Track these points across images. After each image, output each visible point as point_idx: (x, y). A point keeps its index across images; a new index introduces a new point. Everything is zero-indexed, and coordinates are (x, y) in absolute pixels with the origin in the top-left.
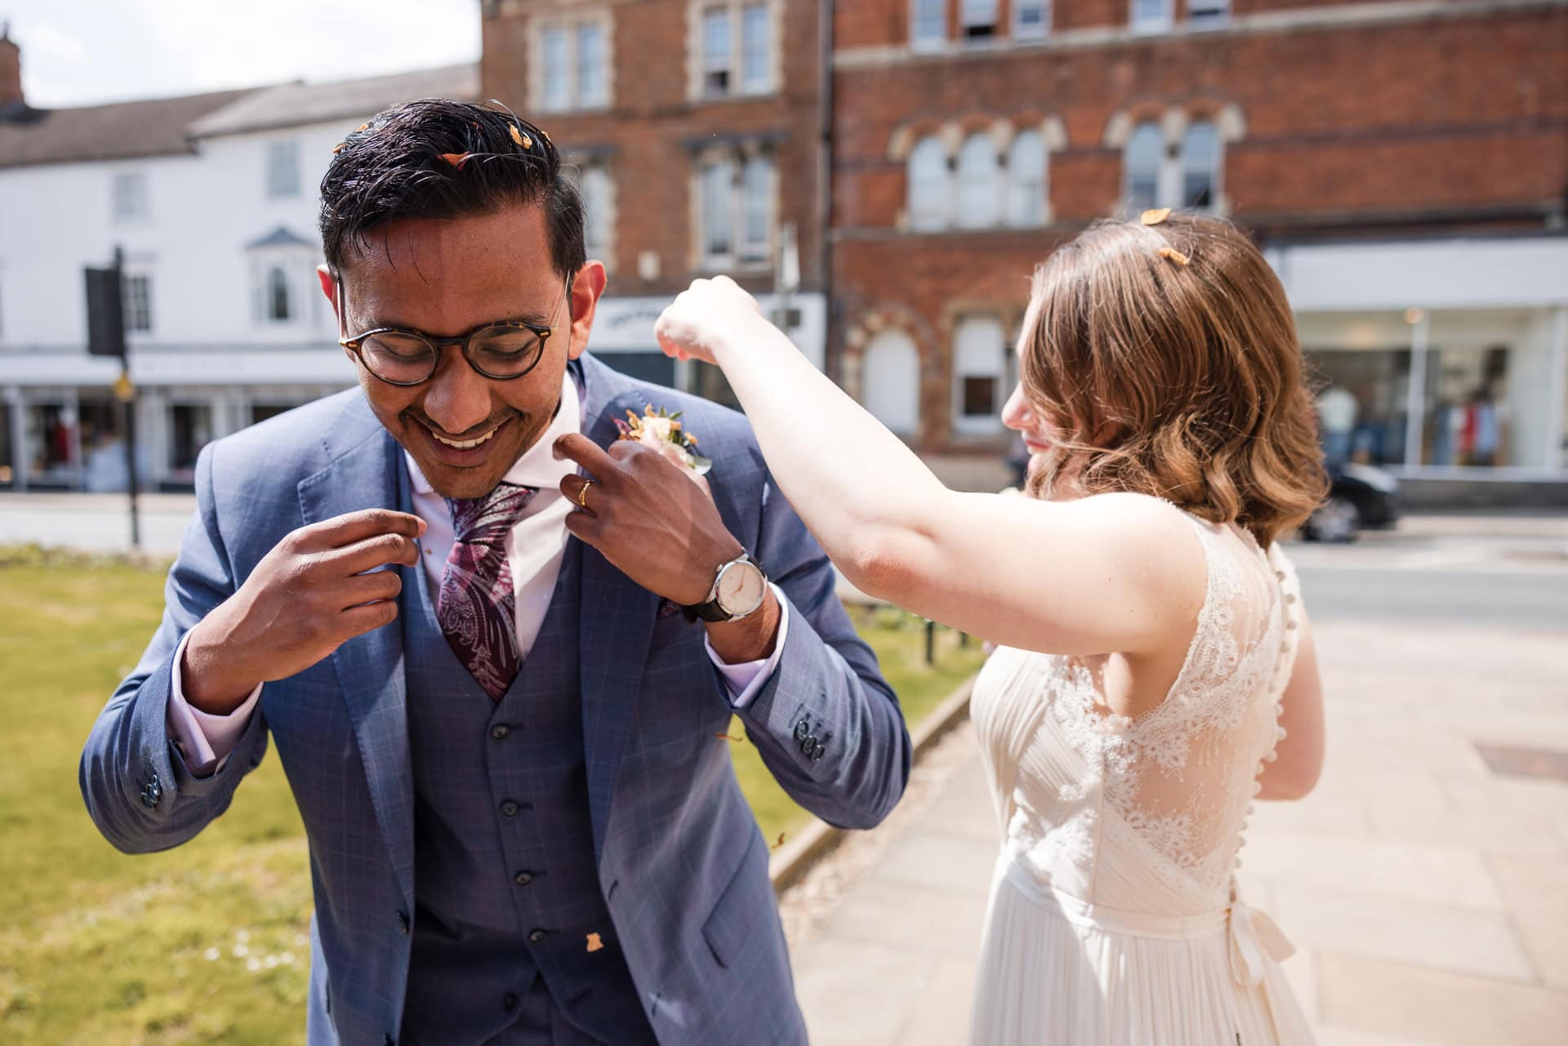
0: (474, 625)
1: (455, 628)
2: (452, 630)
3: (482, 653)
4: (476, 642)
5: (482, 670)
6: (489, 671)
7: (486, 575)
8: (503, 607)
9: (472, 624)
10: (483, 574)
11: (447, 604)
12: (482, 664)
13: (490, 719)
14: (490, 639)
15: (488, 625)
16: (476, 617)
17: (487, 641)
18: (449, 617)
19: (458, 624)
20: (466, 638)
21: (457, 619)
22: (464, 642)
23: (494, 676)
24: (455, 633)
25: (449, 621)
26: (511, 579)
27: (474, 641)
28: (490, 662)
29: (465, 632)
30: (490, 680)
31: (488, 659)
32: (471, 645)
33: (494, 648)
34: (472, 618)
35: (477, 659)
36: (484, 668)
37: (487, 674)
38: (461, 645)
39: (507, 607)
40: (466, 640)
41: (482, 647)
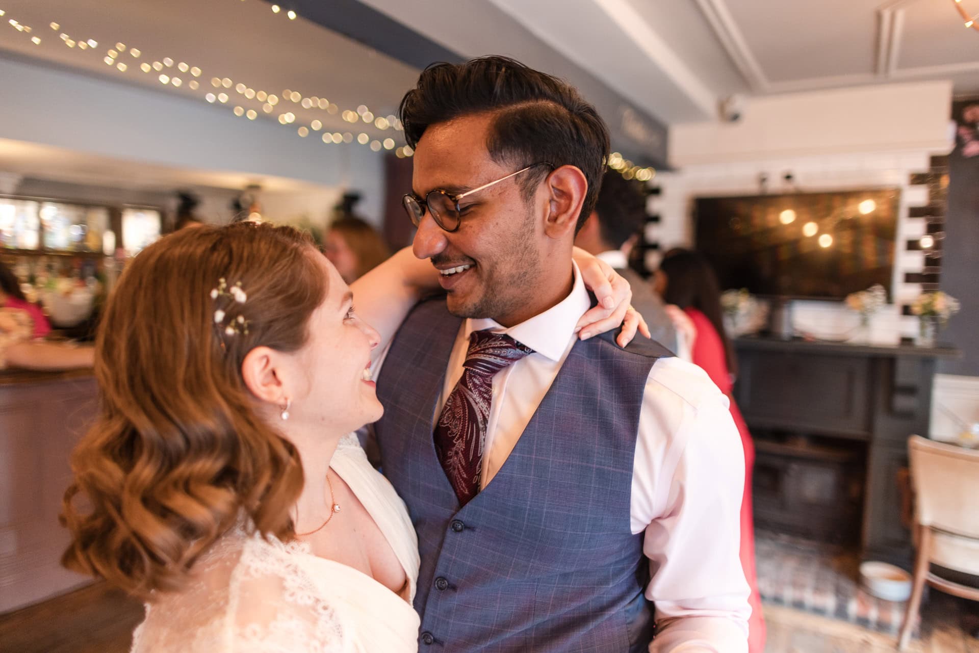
0: (460, 423)
1: (447, 423)
2: (445, 424)
3: (459, 445)
4: (458, 436)
5: (456, 458)
6: (460, 461)
7: (472, 389)
8: (481, 414)
9: (458, 423)
10: (471, 388)
11: (449, 406)
12: (457, 453)
13: (453, 515)
14: (467, 435)
15: (468, 425)
16: (462, 418)
17: (465, 437)
18: (446, 415)
19: (451, 420)
20: (452, 431)
21: (451, 417)
22: (450, 434)
23: (462, 465)
24: (447, 426)
25: (445, 417)
26: (490, 396)
27: (457, 434)
28: (462, 454)
29: (453, 427)
30: (458, 469)
31: (462, 452)
32: (454, 437)
33: (468, 443)
34: (460, 419)
35: (454, 449)
36: (457, 457)
37: (458, 462)
38: (447, 436)
39: (483, 415)
40: (452, 433)
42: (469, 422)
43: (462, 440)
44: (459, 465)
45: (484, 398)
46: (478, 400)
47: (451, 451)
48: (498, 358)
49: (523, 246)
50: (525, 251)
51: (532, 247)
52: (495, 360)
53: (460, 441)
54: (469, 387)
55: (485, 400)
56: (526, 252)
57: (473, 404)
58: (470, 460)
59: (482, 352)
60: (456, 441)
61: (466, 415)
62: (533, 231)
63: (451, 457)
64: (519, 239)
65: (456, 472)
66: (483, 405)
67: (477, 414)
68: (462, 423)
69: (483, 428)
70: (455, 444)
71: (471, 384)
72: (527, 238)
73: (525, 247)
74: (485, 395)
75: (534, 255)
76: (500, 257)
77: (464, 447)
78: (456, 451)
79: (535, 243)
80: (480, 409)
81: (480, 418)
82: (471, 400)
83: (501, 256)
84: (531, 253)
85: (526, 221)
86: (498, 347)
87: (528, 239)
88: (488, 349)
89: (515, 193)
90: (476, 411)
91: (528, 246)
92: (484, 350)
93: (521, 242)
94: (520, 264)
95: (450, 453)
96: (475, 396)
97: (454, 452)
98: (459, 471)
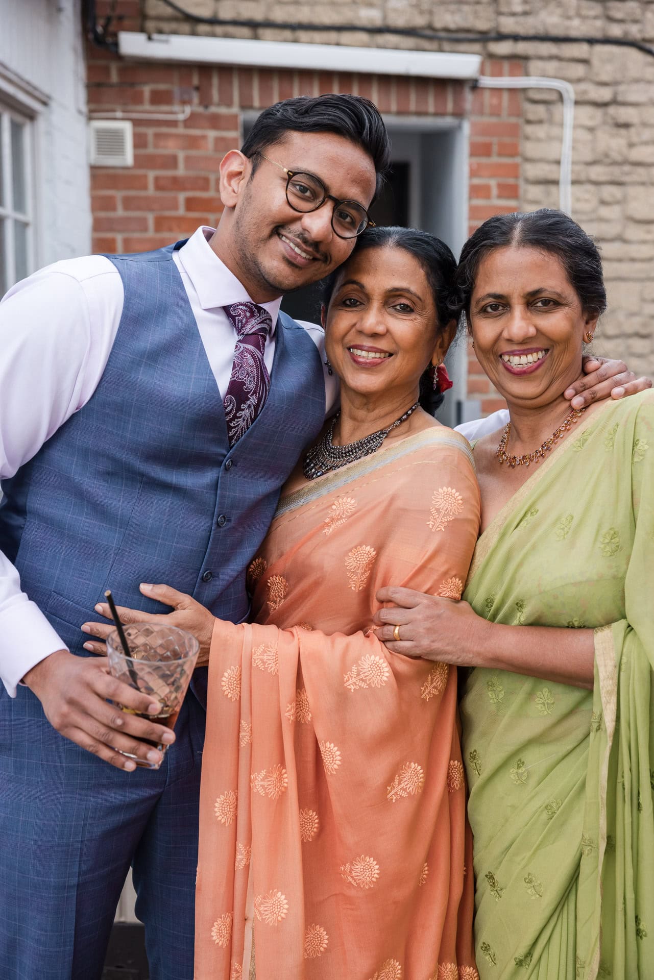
1: (243, 379)
3: (253, 400)
4: (251, 392)
19: (245, 377)
35: (248, 403)
38: (243, 390)
40: (247, 388)
41: (254, 396)
47: (245, 404)
60: (250, 396)
97: (247, 406)
98: (247, 422)
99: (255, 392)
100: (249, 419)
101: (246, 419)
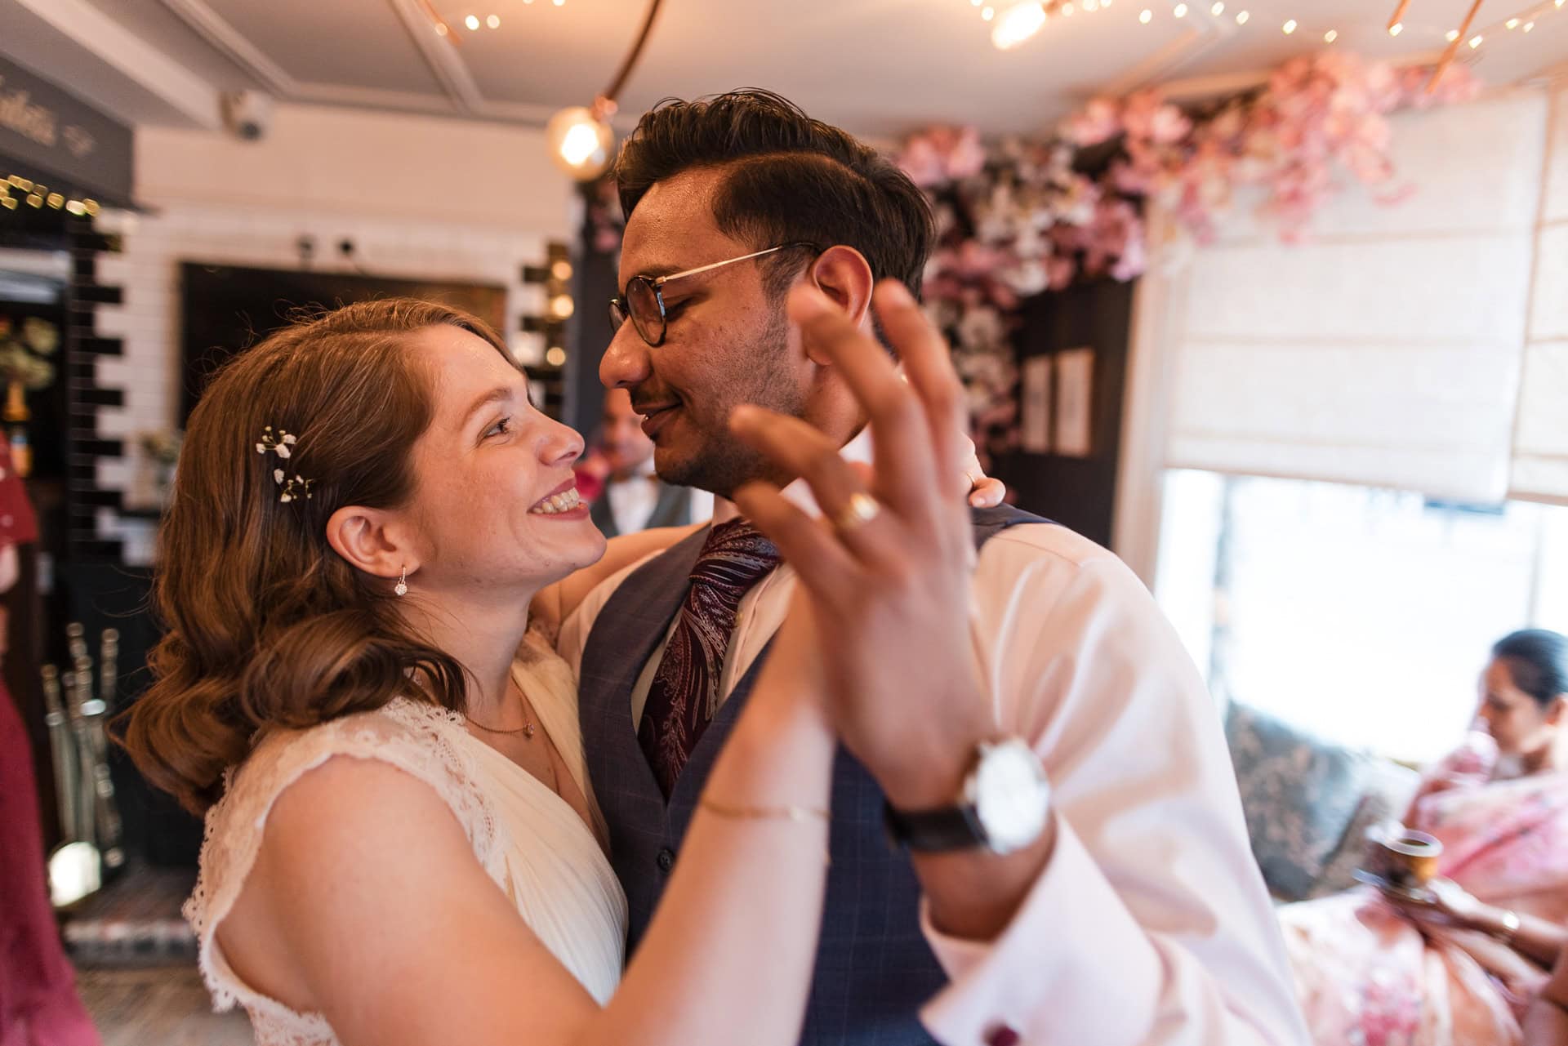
42: (692, 666)
43: (683, 698)
44: (678, 742)
45: (718, 625)
46: (707, 628)
47: (668, 719)
48: (741, 554)
49: (764, 368)
50: (768, 378)
51: (782, 372)
52: (736, 559)
53: (680, 699)
54: (694, 609)
55: (720, 629)
56: (771, 379)
57: (700, 635)
58: (693, 728)
59: (716, 548)
60: (674, 702)
61: (689, 655)
62: (783, 347)
63: (667, 732)
64: (757, 356)
65: (674, 756)
66: (717, 637)
67: (706, 650)
68: (682, 670)
69: (713, 673)
70: (673, 706)
71: (696, 604)
72: (772, 356)
73: (768, 371)
74: (721, 621)
75: (787, 386)
76: (724, 386)
77: (684, 709)
78: (674, 718)
79: (788, 368)
80: (710, 642)
81: (709, 657)
82: (696, 629)
83: (726, 383)
84: (781, 383)
85: (771, 330)
86: (740, 538)
87: (774, 358)
88: (725, 542)
89: (753, 283)
90: (704, 646)
91: (775, 371)
92: (719, 545)
93: (761, 361)
94: (761, 397)
95: (667, 724)
96: (702, 623)
97: (671, 722)
98: (677, 752)
99: (681, 692)
100: (679, 745)
101: (674, 747)
